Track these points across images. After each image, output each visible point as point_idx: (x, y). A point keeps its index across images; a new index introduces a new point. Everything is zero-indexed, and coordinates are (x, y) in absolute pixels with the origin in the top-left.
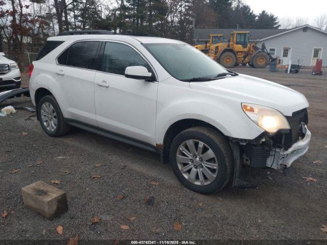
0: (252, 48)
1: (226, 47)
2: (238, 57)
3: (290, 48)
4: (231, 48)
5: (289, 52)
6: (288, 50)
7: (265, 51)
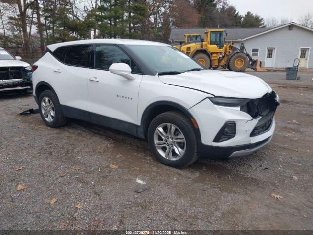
0: (228, 49)
1: (199, 48)
2: (212, 59)
3: (275, 49)
4: (204, 48)
5: (273, 52)
6: (272, 51)
7: (244, 52)
